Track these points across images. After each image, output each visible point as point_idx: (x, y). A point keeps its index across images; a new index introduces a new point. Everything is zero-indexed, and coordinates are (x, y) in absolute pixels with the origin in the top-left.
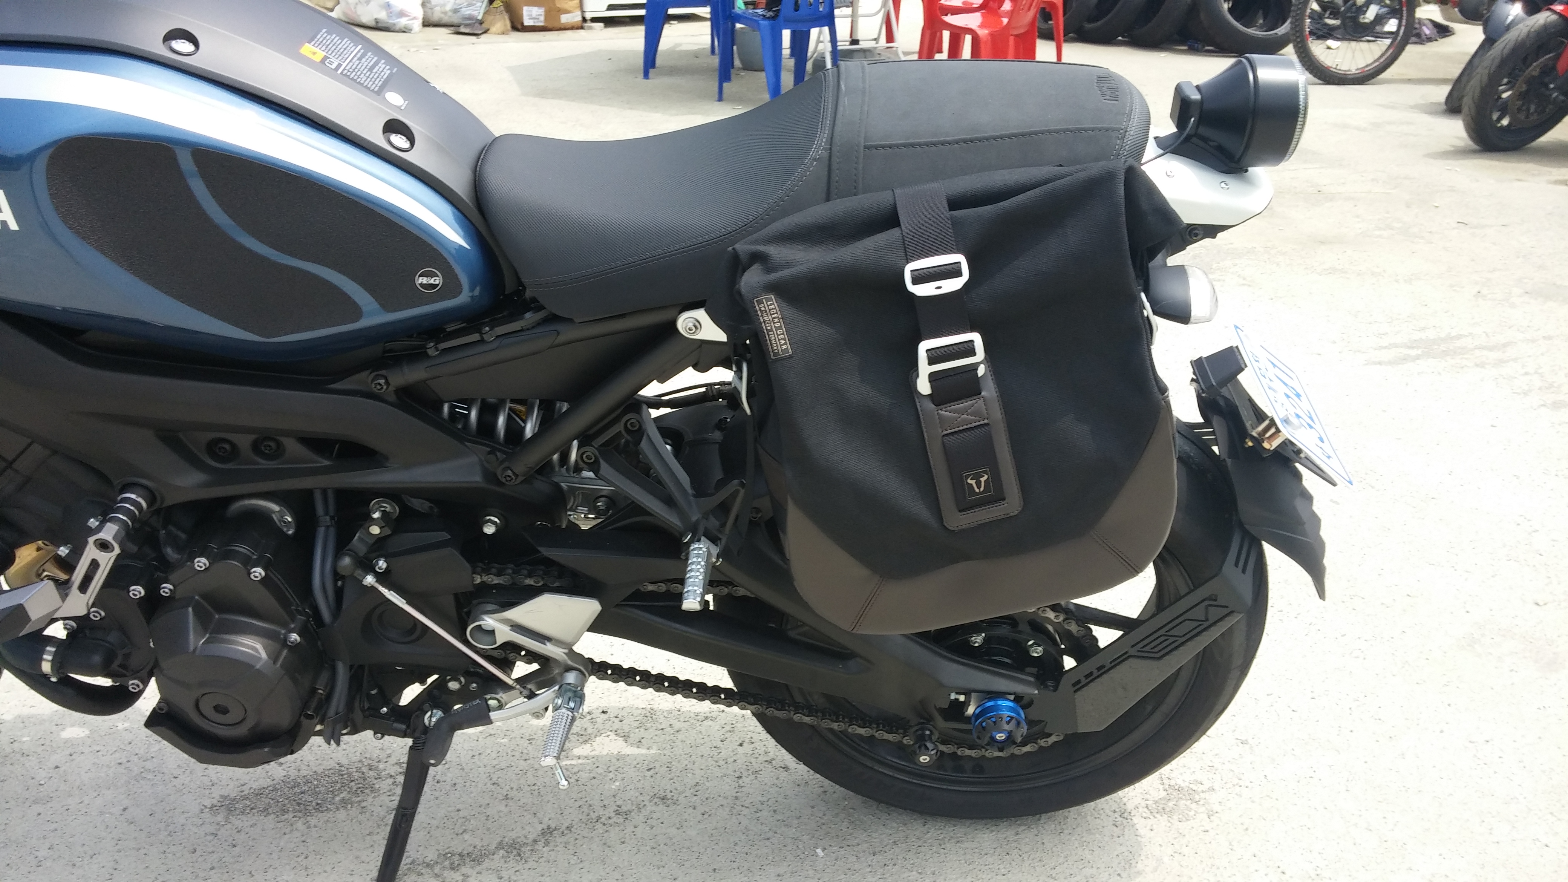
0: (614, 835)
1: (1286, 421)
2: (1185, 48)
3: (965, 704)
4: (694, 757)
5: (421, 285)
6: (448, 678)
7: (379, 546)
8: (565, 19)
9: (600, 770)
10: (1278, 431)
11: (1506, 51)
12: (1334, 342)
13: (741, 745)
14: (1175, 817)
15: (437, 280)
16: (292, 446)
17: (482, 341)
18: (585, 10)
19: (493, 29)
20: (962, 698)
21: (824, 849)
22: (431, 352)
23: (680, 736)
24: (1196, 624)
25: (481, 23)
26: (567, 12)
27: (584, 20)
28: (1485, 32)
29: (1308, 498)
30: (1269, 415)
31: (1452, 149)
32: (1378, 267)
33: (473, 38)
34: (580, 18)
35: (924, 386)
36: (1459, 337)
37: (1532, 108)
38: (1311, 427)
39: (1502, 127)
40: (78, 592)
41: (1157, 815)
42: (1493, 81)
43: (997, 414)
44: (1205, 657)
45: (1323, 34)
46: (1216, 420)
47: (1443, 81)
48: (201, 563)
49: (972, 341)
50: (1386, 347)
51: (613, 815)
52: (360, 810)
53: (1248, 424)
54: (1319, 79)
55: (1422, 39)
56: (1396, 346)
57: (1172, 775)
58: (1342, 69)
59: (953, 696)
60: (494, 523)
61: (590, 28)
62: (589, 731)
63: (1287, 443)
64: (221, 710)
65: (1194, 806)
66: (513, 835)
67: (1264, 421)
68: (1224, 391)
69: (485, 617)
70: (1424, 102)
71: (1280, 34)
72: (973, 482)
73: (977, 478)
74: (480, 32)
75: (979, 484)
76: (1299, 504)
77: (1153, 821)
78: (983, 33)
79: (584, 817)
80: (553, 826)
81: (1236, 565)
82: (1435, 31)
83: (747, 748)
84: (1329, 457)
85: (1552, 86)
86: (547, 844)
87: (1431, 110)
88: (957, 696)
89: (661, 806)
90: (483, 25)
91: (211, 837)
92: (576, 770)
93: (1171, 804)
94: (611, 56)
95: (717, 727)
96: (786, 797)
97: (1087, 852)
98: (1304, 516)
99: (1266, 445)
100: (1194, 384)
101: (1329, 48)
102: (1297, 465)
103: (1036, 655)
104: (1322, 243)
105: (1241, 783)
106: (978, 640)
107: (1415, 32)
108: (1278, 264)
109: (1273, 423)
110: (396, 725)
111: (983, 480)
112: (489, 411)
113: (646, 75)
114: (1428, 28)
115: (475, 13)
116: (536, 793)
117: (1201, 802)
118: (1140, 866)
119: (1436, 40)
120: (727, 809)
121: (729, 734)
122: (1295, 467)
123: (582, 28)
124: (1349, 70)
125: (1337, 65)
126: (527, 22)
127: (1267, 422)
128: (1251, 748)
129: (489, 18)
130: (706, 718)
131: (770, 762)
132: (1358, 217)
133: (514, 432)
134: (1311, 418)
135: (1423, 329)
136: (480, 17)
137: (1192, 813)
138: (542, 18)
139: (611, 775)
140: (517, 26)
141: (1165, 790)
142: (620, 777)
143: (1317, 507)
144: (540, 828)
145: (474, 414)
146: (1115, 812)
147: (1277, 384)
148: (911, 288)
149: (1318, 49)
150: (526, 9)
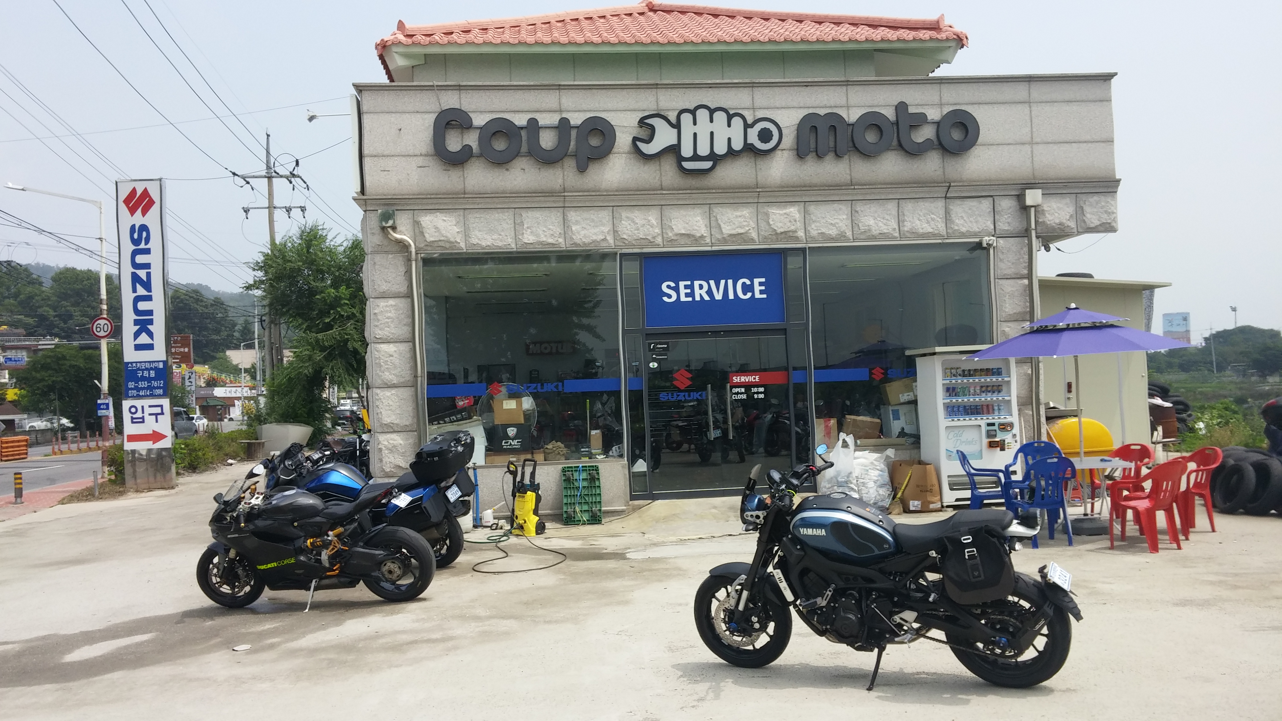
5: (886, 547)
7: (875, 600)
8: (932, 506)
15: (889, 547)
17: (894, 559)
18: (943, 502)
19: (894, 512)
20: (994, 639)
22: (886, 560)
25: (888, 509)
26: (933, 503)
27: (942, 507)
34: (940, 506)
35: (967, 557)
40: (824, 600)
43: (979, 562)
48: (843, 599)
49: (974, 550)
59: (992, 639)
61: (946, 511)
64: (846, 629)
69: (895, 616)
106: (998, 627)
115: (885, 504)
123: (941, 511)
126: (912, 508)
129: (892, 507)
136: (887, 507)
138: (920, 506)
140: (907, 510)
148: (963, 541)
150: (911, 502)
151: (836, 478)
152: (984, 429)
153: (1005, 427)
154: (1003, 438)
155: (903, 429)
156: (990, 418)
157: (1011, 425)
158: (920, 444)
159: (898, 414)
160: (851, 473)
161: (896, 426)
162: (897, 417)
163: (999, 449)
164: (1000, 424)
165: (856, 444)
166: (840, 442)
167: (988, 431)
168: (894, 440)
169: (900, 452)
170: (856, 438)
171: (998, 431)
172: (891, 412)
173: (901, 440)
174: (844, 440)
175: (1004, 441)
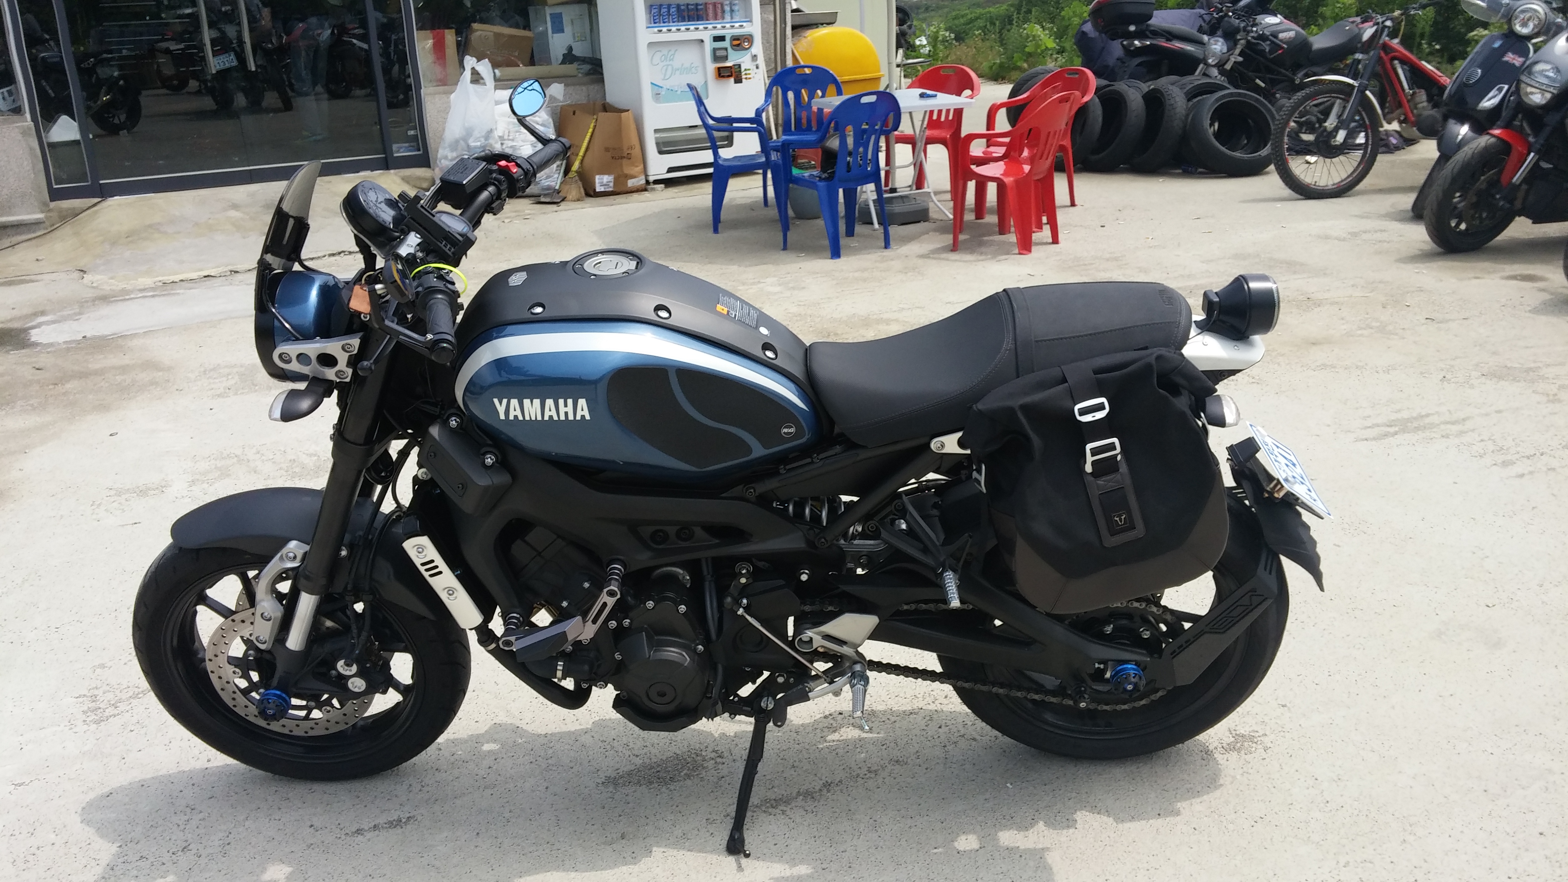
0: (871, 784)
1: (1286, 480)
2: (1180, 171)
3: (1104, 671)
4: (910, 736)
5: (784, 433)
6: (777, 674)
7: (744, 591)
8: (631, 183)
9: (850, 747)
10: (1282, 486)
11: (1455, 170)
12: (1329, 426)
13: (940, 727)
14: (1243, 752)
15: (792, 430)
16: (698, 532)
17: (812, 462)
18: (649, 174)
19: (570, 197)
20: (1102, 666)
21: (1011, 784)
22: (782, 471)
23: (897, 725)
24: (1245, 608)
25: (559, 192)
26: (633, 178)
27: (648, 182)
28: (1439, 149)
29: (1307, 528)
30: (1276, 477)
31: (1420, 253)
32: (1360, 361)
33: (554, 207)
34: (643, 182)
35: (1088, 468)
36: (1428, 415)
37: (1484, 215)
38: (1302, 483)
39: (1461, 232)
40: (591, 623)
41: (1231, 752)
42: (1448, 195)
43: (1128, 481)
44: (1251, 631)
45: (1303, 150)
46: (1245, 484)
47: (1410, 189)
48: (650, 604)
49: (1114, 443)
50: (1369, 427)
51: (867, 772)
52: (699, 780)
53: (1264, 484)
54: (1301, 195)
55: (1390, 149)
56: (1378, 425)
57: (1237, 729)
58: (1321, 185)
59: (1097, 665)
60: (807, 574)
61: (653, 189)
62: (835, 725)
63: (1289, 494)
64: (662, 695)
65: (1254, 745)
66: (805, 787)
67: (1273, 481)
68: (1248, 465)
69: (807, 631)
70: (1394, 210)
71: (1263, 155)
72: (1118, 519)
73: (1120, 516)
74: (559, 201)
75: (1121, 520)
76: (1301, 531)
77: (1227, 755)
78: (1008, 180)
79: (848, 775)
80: (829, 781)
81: (1265, 570)
82: (1401, 141)
83: (944, 729)
84: (1315, 500)
85: (1498, 196)
86: (828, 791)
87: (1400, 217)
88: (1099, 666)
89: (897, 766)
90: (560, 194)
91: (611, 800)
92: (833, 748)
93: (1239, 745)
94: (679, 214)
95: (920, 718)
96: (979, 755)
97: (1185, 776)
98: (1305, 539)
99: (1276, 495)
100: (1230, 462)
101: (1308, 162)
102: (1298, 508)
103: (1146, 637)
104: (1314, 344)
105: (1284, 730)
106: (1109, 629)
107: (1383, 143)
108: (1279, 364)
109: (1279, 482)
110: (745, 708)
111: (1123, 517)
112: (800, 506)
113: (716, 230)
114: (1395, 138)
115: (553, 184)
116: (812, 763)
117: (1259, 743)
118: (1221, 782)
119: (1404, 148)
120: (942, 765)
121: (929, 722)
122: (1296, 509)
123: (646, 190)
124: (1327, 186)
125: (1316, 182)
126: (599, 189)
127: (1275, 482)
128: (1289, 709)
129: (566, 188)
130: (911, 713)
131: (963, 736)
132: (1343, 319)
133: (816, 518)
134: (1302, 478)
135: (1399, 411)
136: (557, 187)
137: (1254, 749)
138: (612, 184)
139: (858, 750)
140: (590, 193)
141: (1233, 737)
142: (864, 751)
143: (1313, 533)
144: (821, 782)
145: (791, 508)
146: (1201, 751)
147: (1280, 459)
148: (1079, 418)
149: (1298, 166)
150: (597, 177)
151: (465, 140)
152: (709, 45)
153: (741, 42)
154: (737, 62)
155: (570, 49)
156: (719, 26)
157: (749, 38)
158: (602, 74)
159: (561, 22)
160: (491, 131)
161: (558, 44)
162: (558, 28)
163: (732, 80)
164: (735, 38)
165: (496, 79)
166: (467, 74)
167: (715, 50)
168: (556, 67)
169: (571, 89)
170: (495, 65)
171: (730, 50)
172: (548, 18)
173: (571, 68)
174: (473, 69)
175: (739, 66)
